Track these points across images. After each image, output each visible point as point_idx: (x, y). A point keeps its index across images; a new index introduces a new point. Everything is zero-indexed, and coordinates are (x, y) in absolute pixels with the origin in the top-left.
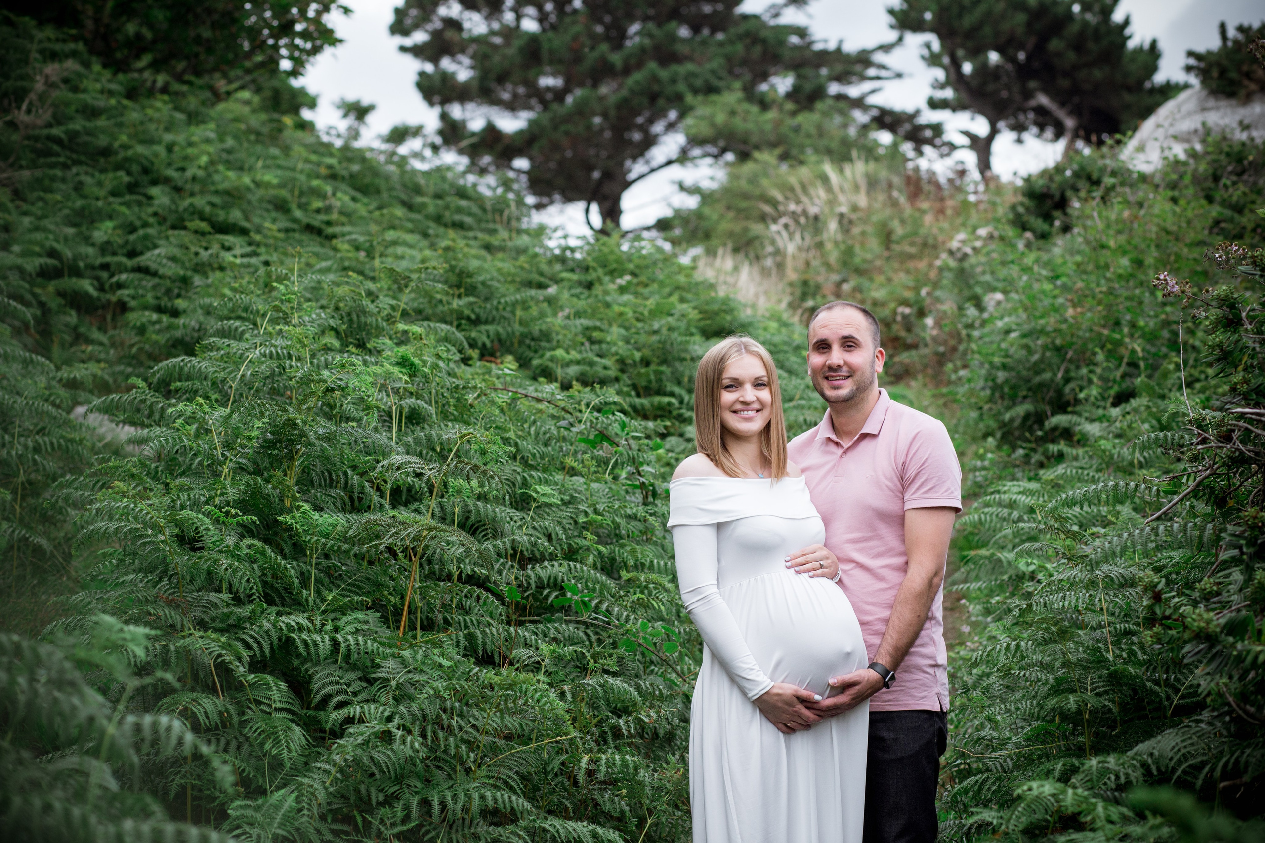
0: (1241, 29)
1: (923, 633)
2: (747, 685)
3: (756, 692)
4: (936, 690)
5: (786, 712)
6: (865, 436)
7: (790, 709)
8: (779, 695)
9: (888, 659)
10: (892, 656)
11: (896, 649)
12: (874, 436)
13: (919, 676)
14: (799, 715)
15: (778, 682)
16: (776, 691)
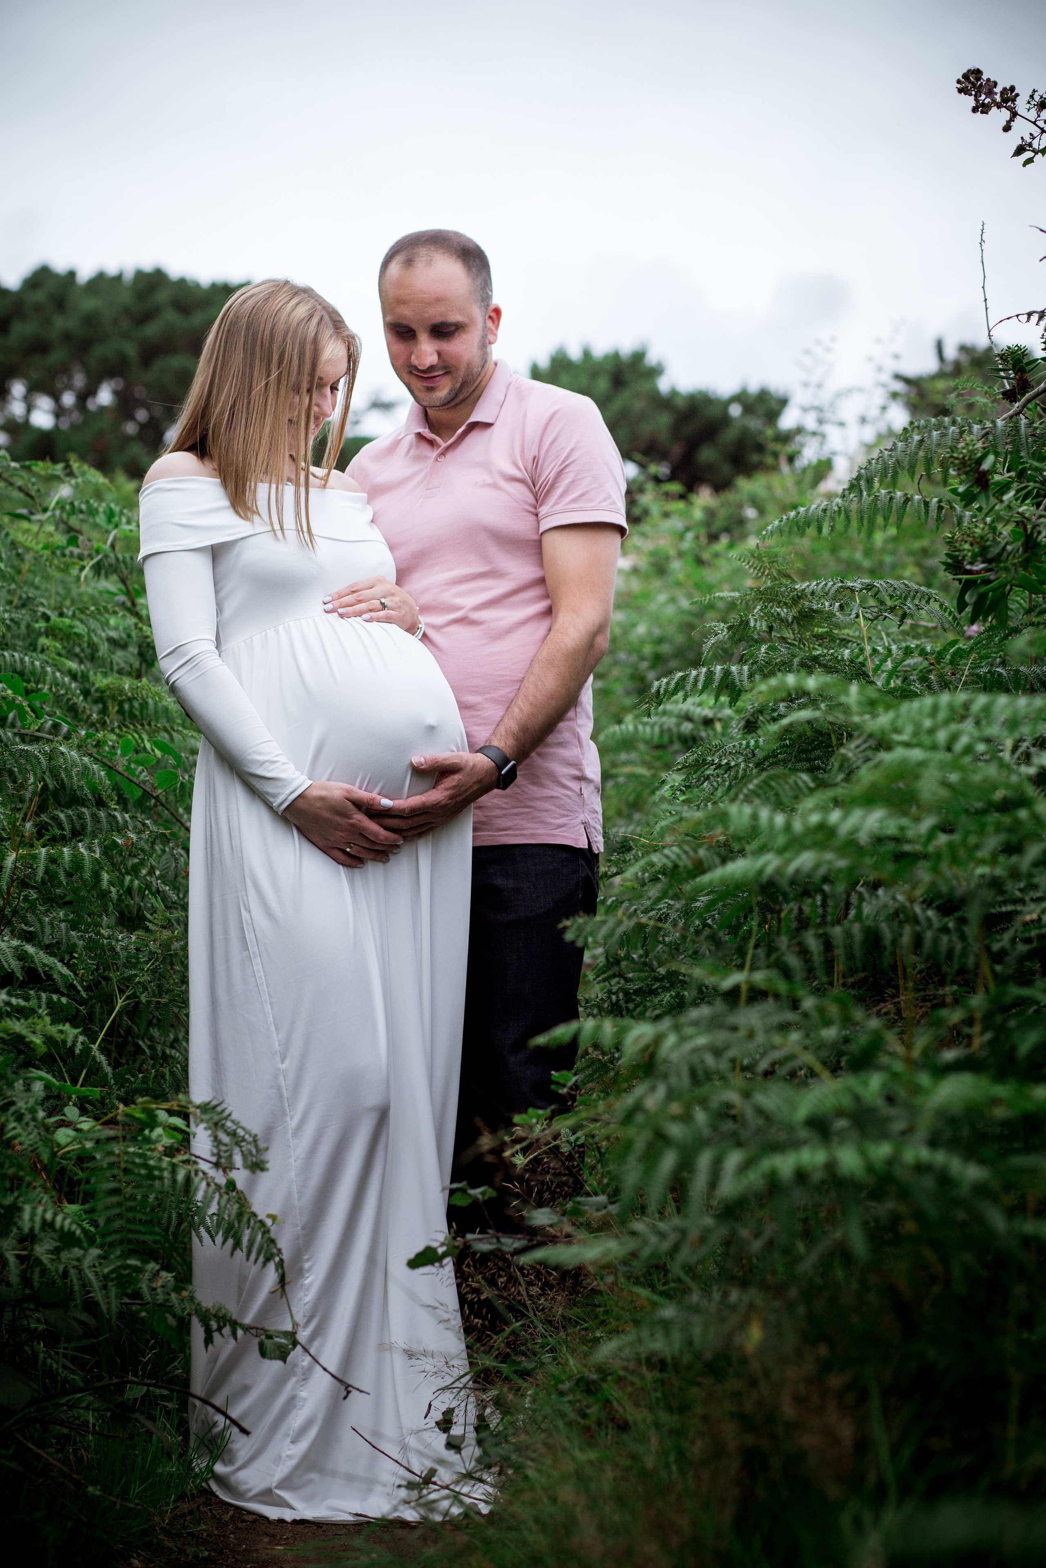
0: (964, 349)
1: (562, 725)
2: (268, 788)
3: (284, 796)
4: (582, 817)
5: (337, 827)
6: (474, 426)
7: (343, 821)
8: (322, 799)
9: (510, 742)
10: (517, 739)
11: (524, 728)
12: (488, 425)
13: (557, 791)
14: (362, 834)
15: (323, 780)
16: (316, 793)
